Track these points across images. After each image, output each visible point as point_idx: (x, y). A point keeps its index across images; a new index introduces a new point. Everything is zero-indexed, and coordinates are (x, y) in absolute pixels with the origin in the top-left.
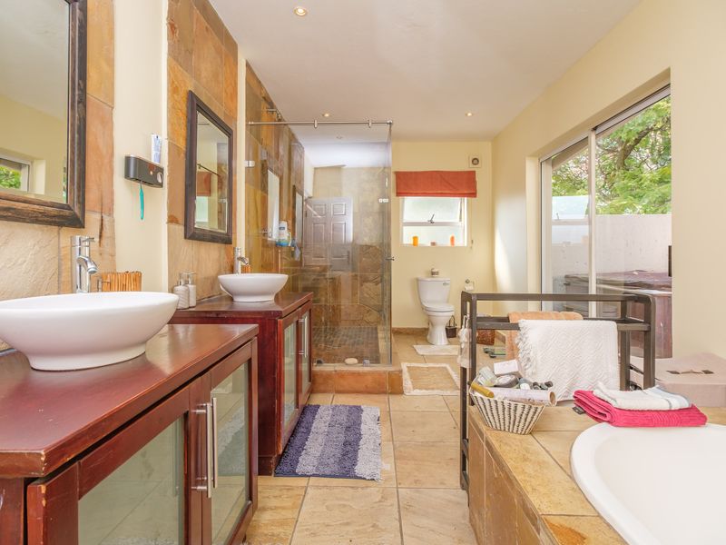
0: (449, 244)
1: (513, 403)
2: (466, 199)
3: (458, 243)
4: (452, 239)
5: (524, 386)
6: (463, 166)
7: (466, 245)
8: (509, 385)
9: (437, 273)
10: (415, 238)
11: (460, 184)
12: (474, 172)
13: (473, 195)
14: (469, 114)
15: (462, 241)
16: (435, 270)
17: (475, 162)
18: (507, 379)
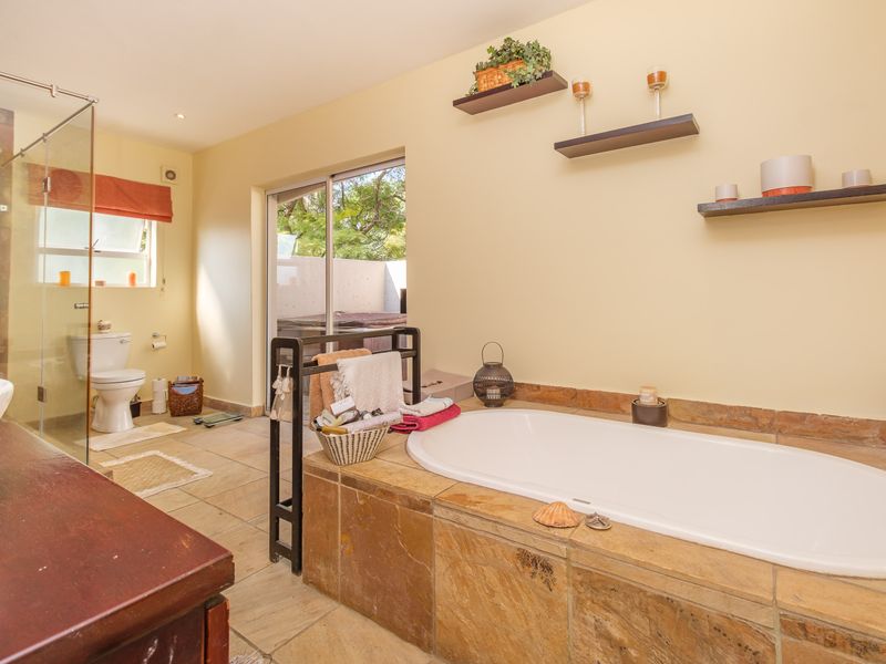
0: (127, 283)
1: (368, 432)
2: (154, 223)
3: (141, 282)
4: (133, 277)
5: (367, 416)
6: (154, 178)
7: (153, 284)
8: (354, 420)
9: (109, 327)
10: (65, 275)
11: (149, 201)
12: (168, 190)
13: (168, 218)
14: (181, 116)
15: (149, 279)
16: (105, 323)
17: (171, 175)
18: (351, 415)
